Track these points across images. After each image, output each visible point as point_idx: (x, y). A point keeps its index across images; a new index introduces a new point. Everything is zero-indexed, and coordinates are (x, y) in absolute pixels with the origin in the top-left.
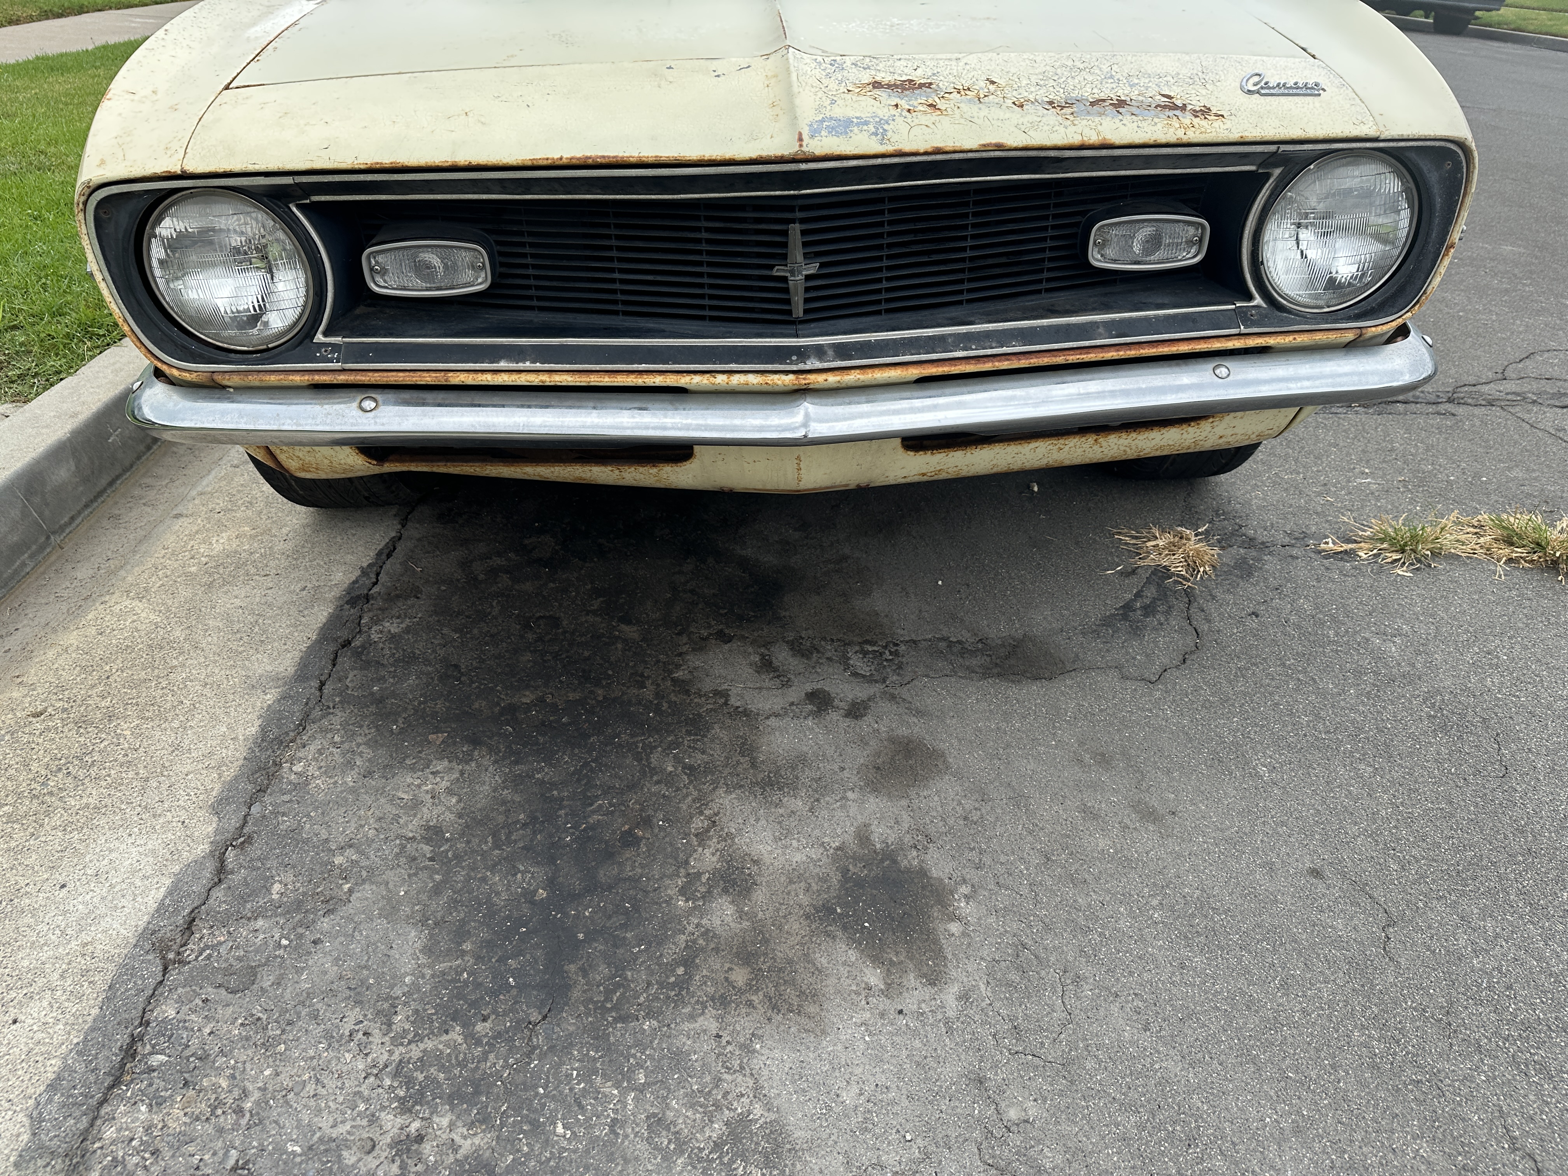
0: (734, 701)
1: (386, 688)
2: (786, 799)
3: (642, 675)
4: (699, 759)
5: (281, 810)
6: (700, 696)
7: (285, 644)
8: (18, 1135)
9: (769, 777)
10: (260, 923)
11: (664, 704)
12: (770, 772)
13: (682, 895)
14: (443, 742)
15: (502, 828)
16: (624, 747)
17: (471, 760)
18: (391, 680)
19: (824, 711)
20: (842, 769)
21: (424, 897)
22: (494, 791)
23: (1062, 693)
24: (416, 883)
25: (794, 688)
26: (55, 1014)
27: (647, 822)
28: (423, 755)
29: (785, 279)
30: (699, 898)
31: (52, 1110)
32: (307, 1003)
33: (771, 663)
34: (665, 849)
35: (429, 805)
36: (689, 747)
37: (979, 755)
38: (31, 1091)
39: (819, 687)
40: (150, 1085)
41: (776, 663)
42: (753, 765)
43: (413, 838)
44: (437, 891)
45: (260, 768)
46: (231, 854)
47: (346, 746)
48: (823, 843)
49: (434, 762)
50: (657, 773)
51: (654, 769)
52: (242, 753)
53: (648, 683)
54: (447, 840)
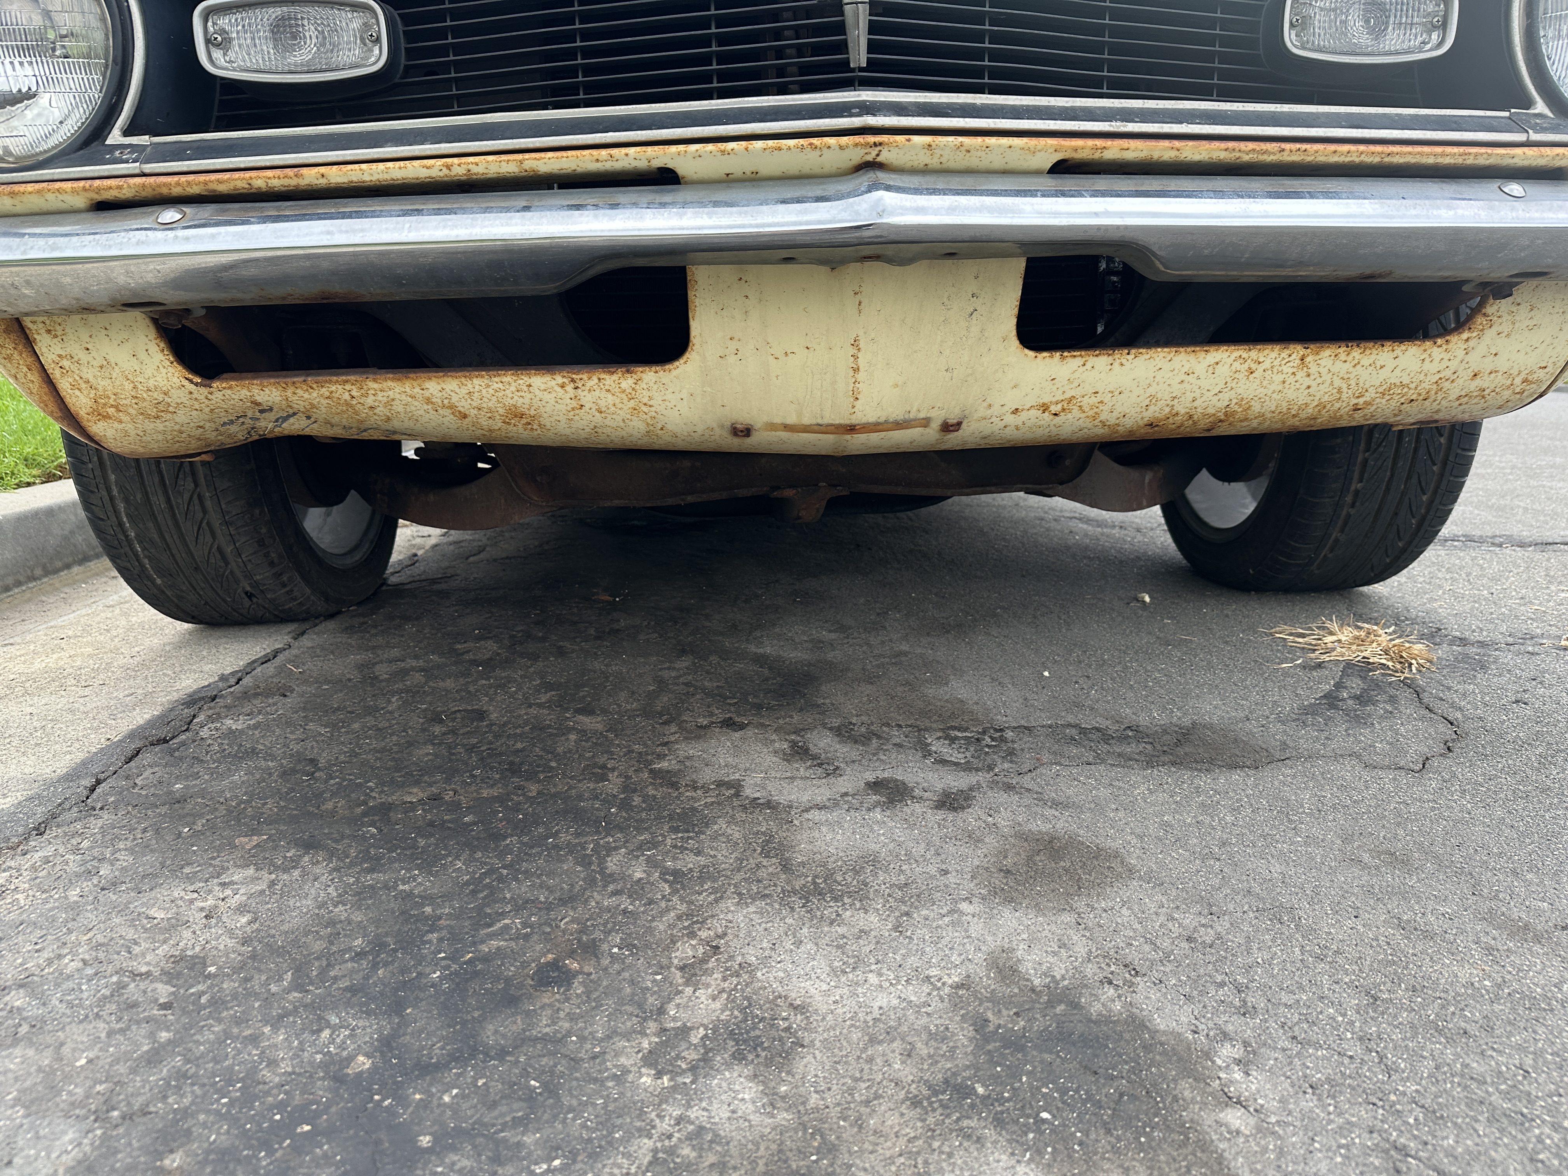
0: (749, 792)
1: (195, 785)
2: (848, 913)
3: (603, 767)
4: (689, 862)
6: (695, 789)
7: (70, 747)
9: (814, 883)
11: (637, 799)
12: (816, 877)
13: (650, 1066)
14: (256, 846)
15: (317, 959)
16: (561, 849)
17: (295, 867)
18: (206, 777)
19: (900, 801)
20: (944, 872)
21: (121, 1069)
22: (319, 908)
23: (1283, 783)
24: (117, 1046)
25: (845, 777)
27: (590, 950)
28: (216, 862)
30: (684, 1071)
33: (807, 750)
34: (620, 990)
35: (197, 928)
36: (675, 847)
37: (1180, 855)
39: (886, 775)
41: (814, 750)
42: (786, 867)
43: (146, 975)
44: (153, 1058)
47: (94, 852)
48: (928, 978)
49: (232, 871)
50: (614, 881)
51: (611, 875)
53: (612, 776)
54: (208, 977)
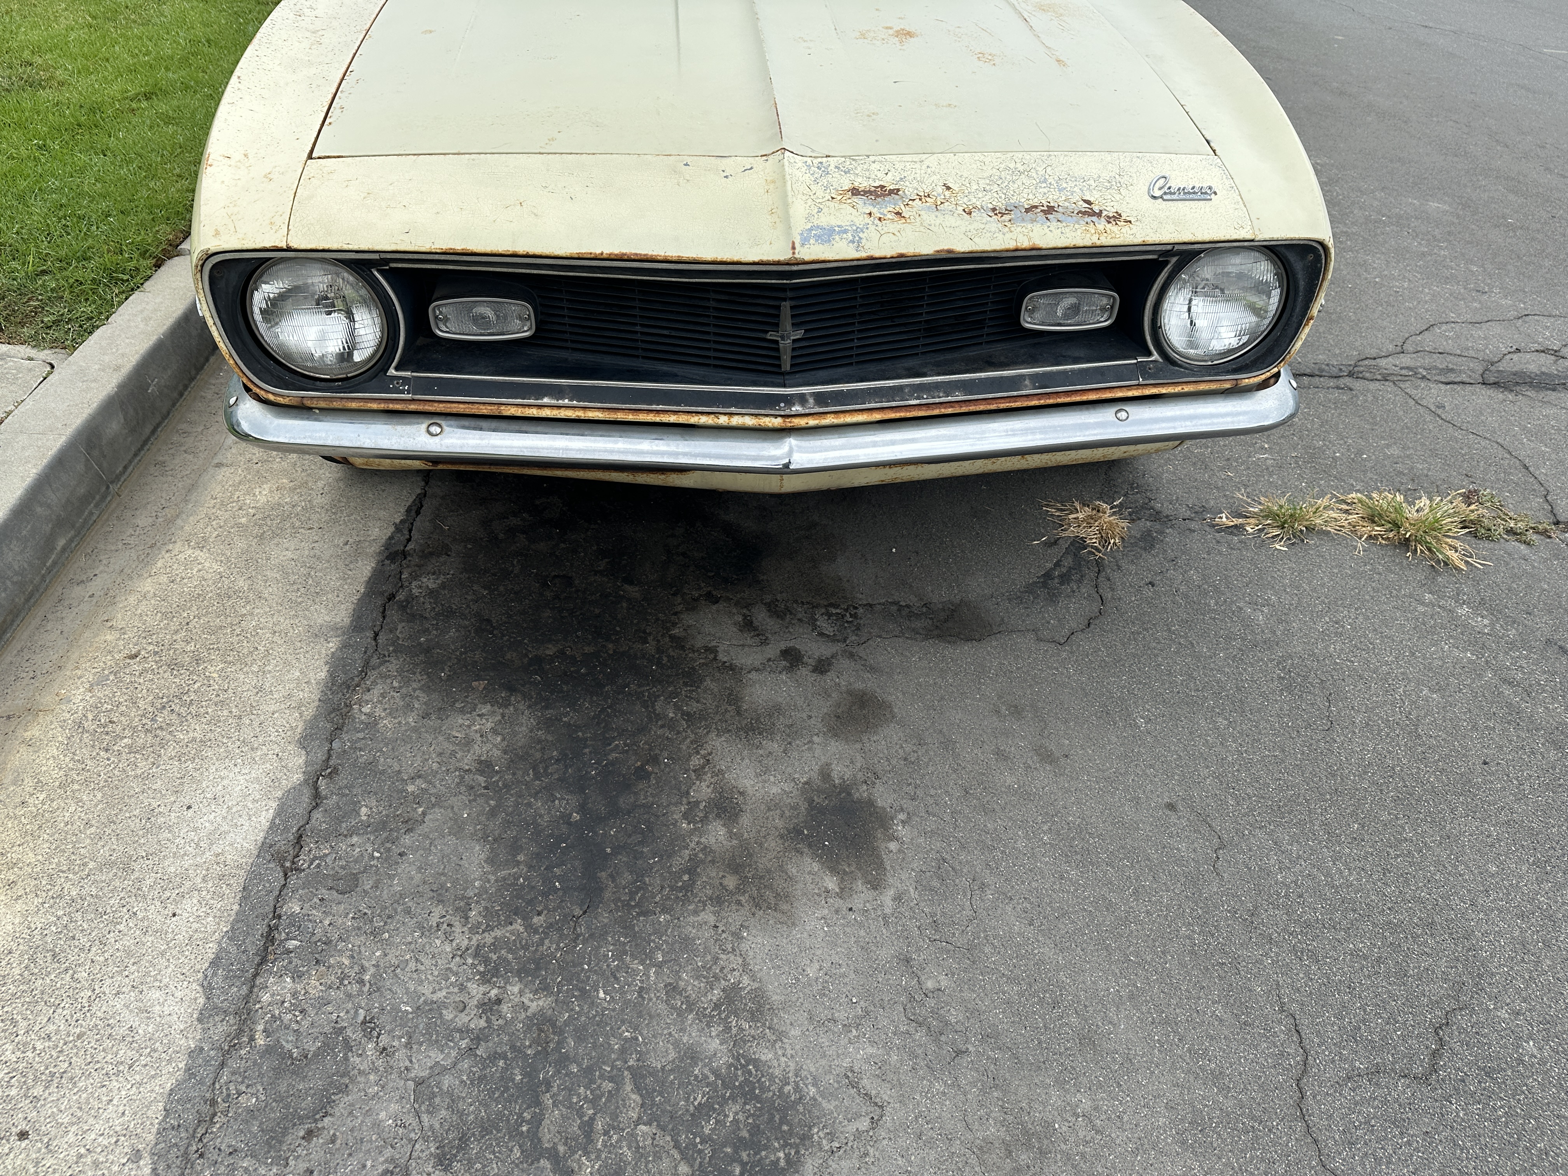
0: (722, 657)
1: (431, 639)
2: (765, 742)
3: (644, 632)
4: (694, 707)
5: (358, 745)
6: (694, 652)
7: (338, 596)
8: (196, 999)
9: (751, 723)
10: (355, 839)
11: (665, 659)
12: (752, 719)
13: (685, 819)
14: (484, 688)
15: (540, 763)
16: (633, 696)
17: (509, 705)
18: (435, 632)
19: (796, 666)
20: (810, 717)
21: (483, 818)
22: (531, 732)
23: (988, 653)
24: (475, 807)
25: (770, 646)
26: (204, 909)
27: (655, 760)
28: (469, 699)
29: (777, 342)
30: (698, 822)
31: (218, 981)
32: (401, 902)
33: (752, 622)
34: (670, 782)
35: (479, 743)
36: (686, 696)
37: (919, 706)
38: (198, 967)
39: (791, 644)
40: (290, 963)
41: (756, 623)
42: (739, 713)
43: (469, 770)
44: (493, 813)
45: (334, 709)
46: (322, 783)
47: (404, 690)
48: (794, 778)
49: (479, 706)
50: (661, 719)
51: (659, 714)
52: (316, 696)
53: (650, 639)
54: (497, 772)
